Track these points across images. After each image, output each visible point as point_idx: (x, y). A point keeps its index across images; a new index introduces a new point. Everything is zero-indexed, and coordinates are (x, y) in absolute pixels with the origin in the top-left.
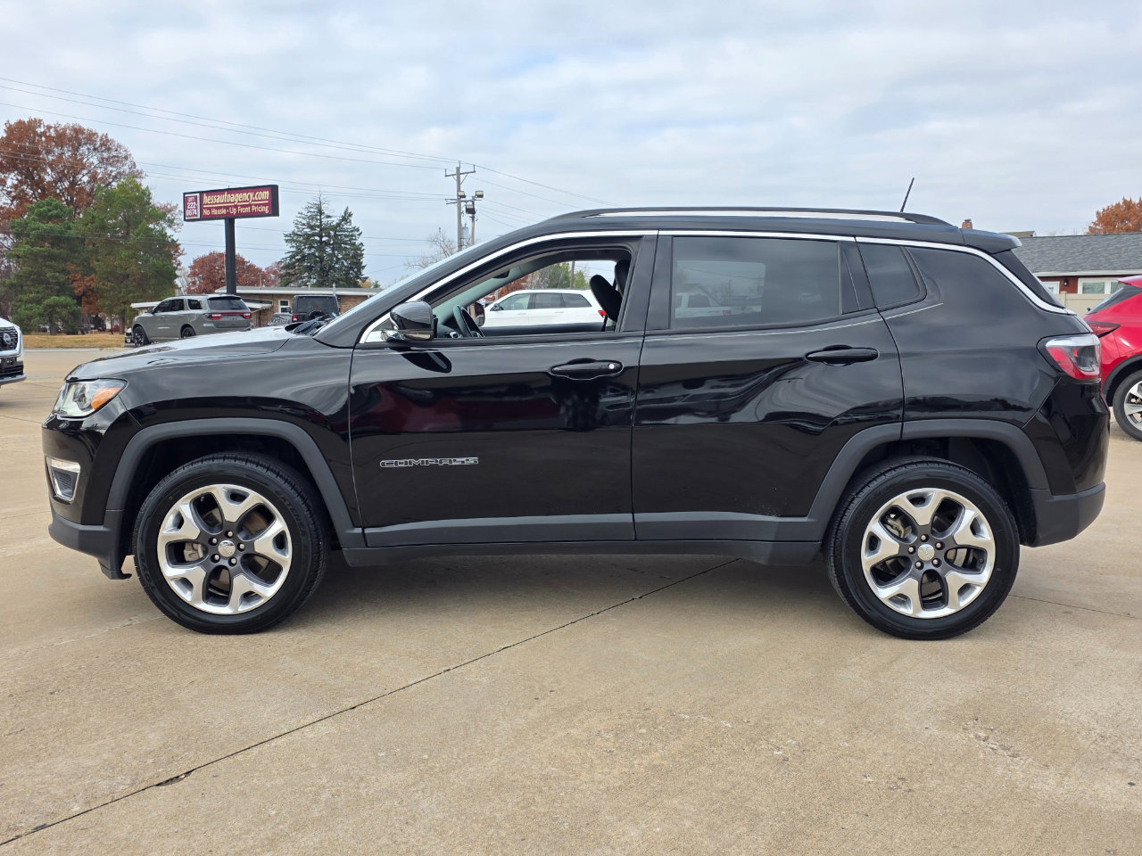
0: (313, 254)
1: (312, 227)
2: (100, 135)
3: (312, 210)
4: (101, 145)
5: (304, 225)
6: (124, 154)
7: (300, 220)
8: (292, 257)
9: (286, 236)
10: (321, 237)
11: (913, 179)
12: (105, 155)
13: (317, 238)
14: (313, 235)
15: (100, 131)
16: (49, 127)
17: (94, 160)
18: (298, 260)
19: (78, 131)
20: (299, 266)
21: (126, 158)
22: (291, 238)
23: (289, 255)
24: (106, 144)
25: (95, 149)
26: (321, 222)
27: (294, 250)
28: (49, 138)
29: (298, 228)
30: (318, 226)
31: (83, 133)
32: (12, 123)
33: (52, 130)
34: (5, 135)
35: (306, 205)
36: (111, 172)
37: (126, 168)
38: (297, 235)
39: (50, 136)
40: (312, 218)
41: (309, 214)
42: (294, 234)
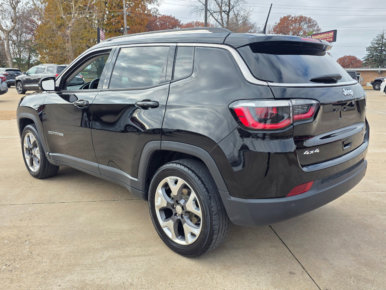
0: (377, 55)
1: (379, 44)
2: (308, 18)
3: (379, 37)
4: (308, 21)
5: (375, 43)
6: (315, 23)
7: (373, 41)
8: (369, 56)
9: (367, 48)
10: (382, 48)
11: (272, 4)
12: (309, 24)
13: (380, 48)
14: (378, 47)
15: (308, 17)
16: (293, 17)
17: (305, 26)
18: (371, 57)
19: (301, 17)
20: (371, 59)
21: (316, 25)
22: (368, 49)
23: (367, 55)
24: (310, 20)
25: (306, 23)
26: (382, 41)
27: (370, 53)
28: (292, 21)
29: (372, 45)
30: (381, 44)
31: (303, 18)
32: (282, 18)
33: (293, 18)
34: (280, 22)
35: (377, 35)
36: (310, 30)
37: (316, 28)
38: (371, 47)
39: (293, 20)
40: (379, 40)
41: (378, 39)
42: (370, 47)
